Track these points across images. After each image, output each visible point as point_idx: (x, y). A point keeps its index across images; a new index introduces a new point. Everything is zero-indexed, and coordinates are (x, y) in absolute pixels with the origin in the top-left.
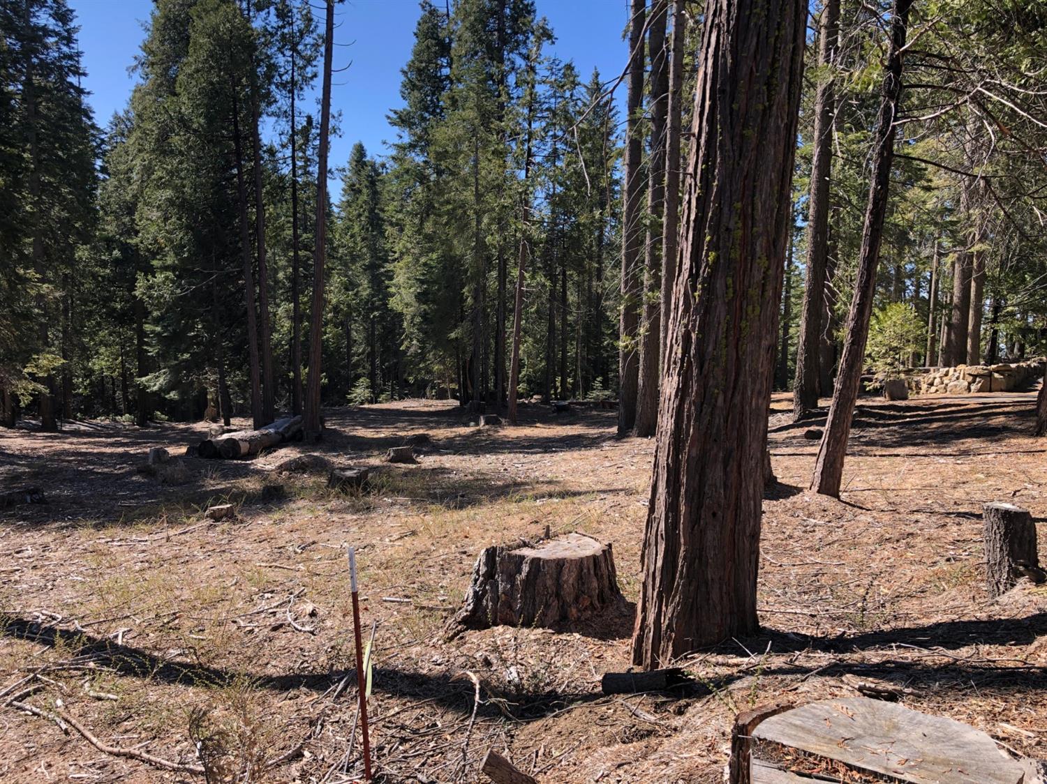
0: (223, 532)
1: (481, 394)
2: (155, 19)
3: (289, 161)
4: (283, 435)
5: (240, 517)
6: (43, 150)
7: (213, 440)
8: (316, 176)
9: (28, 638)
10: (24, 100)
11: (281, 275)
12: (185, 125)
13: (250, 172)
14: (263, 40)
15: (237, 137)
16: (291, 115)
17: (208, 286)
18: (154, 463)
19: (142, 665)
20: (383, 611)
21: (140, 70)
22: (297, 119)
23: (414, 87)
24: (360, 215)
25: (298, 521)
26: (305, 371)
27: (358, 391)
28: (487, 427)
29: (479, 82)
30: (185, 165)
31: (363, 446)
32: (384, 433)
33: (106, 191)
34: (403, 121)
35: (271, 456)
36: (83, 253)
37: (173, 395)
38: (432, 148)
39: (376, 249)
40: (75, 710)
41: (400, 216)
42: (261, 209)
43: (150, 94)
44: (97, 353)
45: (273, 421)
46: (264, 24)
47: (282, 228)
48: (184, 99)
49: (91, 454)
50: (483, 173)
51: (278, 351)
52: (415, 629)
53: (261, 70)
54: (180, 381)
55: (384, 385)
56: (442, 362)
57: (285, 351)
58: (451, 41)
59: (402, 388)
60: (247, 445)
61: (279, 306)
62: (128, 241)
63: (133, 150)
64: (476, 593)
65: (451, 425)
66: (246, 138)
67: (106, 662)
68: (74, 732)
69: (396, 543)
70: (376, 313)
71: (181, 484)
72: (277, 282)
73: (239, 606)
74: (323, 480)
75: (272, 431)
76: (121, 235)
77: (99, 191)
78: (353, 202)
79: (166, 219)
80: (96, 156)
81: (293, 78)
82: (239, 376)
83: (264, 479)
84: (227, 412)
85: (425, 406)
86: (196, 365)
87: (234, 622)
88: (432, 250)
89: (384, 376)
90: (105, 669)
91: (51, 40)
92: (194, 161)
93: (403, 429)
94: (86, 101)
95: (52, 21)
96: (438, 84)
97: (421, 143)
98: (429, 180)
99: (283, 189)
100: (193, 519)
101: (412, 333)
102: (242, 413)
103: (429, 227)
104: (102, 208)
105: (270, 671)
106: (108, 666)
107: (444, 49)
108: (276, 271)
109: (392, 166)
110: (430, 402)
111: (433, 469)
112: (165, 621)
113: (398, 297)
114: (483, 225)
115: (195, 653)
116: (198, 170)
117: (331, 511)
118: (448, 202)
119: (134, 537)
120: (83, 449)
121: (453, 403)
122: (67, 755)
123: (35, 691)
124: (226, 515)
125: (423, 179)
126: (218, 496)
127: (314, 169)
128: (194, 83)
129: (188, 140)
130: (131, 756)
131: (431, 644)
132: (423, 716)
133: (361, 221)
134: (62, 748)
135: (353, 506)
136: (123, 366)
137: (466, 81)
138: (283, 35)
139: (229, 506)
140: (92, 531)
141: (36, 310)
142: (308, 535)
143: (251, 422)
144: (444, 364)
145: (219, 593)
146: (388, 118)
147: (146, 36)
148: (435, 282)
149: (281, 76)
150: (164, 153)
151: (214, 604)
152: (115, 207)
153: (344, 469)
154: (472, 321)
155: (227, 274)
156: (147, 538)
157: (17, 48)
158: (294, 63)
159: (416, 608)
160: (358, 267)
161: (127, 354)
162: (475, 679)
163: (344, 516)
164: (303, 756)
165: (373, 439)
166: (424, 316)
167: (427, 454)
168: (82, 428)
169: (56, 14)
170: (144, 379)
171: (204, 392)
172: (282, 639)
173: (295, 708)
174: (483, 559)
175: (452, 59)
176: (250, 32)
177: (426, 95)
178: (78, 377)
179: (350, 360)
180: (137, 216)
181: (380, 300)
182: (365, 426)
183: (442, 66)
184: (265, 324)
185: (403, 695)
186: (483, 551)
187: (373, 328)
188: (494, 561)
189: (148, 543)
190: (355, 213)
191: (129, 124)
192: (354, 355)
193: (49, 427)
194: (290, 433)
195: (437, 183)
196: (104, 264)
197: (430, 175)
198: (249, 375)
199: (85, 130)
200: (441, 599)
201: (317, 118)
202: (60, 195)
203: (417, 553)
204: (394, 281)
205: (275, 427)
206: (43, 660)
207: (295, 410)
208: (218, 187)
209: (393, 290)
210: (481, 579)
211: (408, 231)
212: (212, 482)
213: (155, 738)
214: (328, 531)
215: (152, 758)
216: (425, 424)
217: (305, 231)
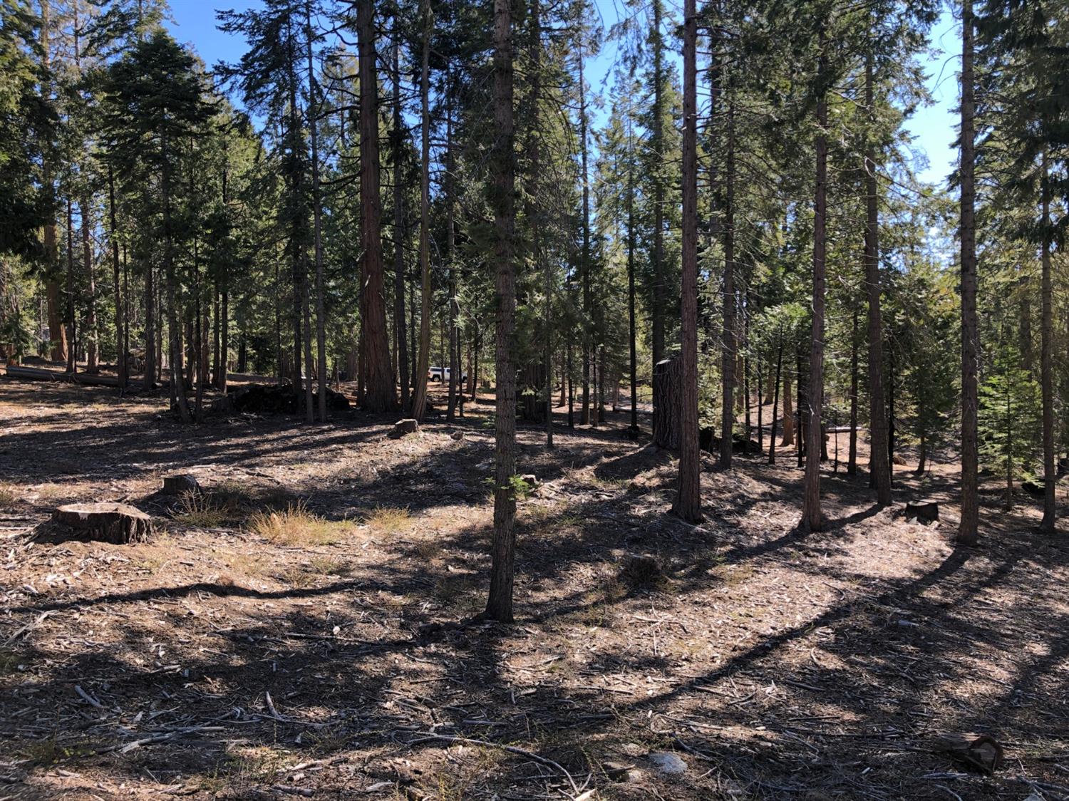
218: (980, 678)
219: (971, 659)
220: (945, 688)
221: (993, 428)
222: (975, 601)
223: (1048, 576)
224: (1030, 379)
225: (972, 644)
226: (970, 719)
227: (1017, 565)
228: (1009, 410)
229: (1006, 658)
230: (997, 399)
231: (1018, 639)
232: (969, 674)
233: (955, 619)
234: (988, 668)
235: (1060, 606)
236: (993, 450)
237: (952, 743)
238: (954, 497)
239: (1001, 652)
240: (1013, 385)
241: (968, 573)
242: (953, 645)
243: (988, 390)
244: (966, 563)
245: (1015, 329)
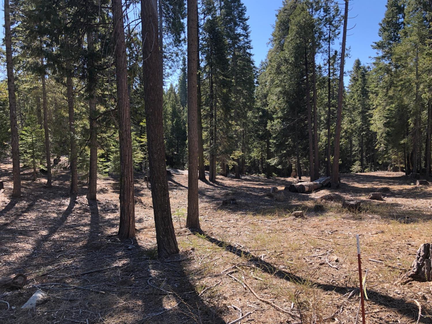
0: (299, 222)
1: (417, 170)
2: (277, 23)
3: (328, 71)
4: (323, 185)
5: (305, 216)
6: (238, 78)
7: (295, 185)
8: (339, 75)
9: (233, 252)
10: (232, 61)
11: (322, 118)
12: (286, 62)
13: (311, 77)
14: (317, 23)
15: (306, 64)
16: (328, 51)
17: (294, 124)
18: (272, 193)
19: (271, 269)
20: (369, 265)
21: (271, 44)
22: (331, 53)
23: (385, 30)
24: (357, 90)
25: (329, 221)
26: (332, 158)
27: (355, 167)
28: (421, 186)
29: (419, 22)
30: (286, 77)
31: (357, 191)
32: (367, 186)
33: (258, 90)
34: (379, 46)
35: (317, 193)
36: (249, 114)
37: (280, 167)
38: (394, 57)
39: (364, 104)
40: (249, 281)
41: (377, 89)
42: (315, 91)
43: (273, 52)
44: (253, 151)
45: (318, 179)
46: (318, 16)
47: (323, 99)
48: (287, 52)
49: (251, 188)
50: (421, 65)
51: (321, 150)
52: (386, 275)
53: (316, 35)
54: (282, 161)
55: (367, 164)
56: (396, 154)
57: (324, 150)
58: (404, 6)
59: (376, 166)
60: (308, 187)
61: (321, 131)
62: (265, 108)
63: (267, 74)
64: (418, 264)
65: (401, 184)
66: (310, 64)
67: (258, 266)
68: (248, 289)
69: (374, 235)
70: (364, 133)
71: (282, 201)
72: (320, 121)
73: (306, 253)
74: (340, 205)
75: (318, 182)
76: (262, 106)
77: (255, 91)
78: (354, 85)
79: (279, 99)
80: (255, 78)
81: (329, 36)
82: (305, 160)
83: (315, 202)
84: (300, 174)
85: (387, 174)
86: (288, 155)
87: (304, 259)
88: (392, 103)
89: (367, 161)
90: (258, 268)
91: (241, 38)
92: (289, 75)
93: (377, 184)
94: (252, 58)
95: (242, 31)
96: (397, 27)
97: (388, 55)
98: (391, 71)
99: (324, 82)
100: (287, 216)
101: (381, 141)
102: (306, 175)
103: (391, 93)
104: (256, 97)
105: (319, 281)
106: (259, 267)
107: (401, 10)
108: (320, 117)
109: (373, 67)
110: (390, 173)
111: (392, 204)
112: (279, 254)
113: (375, 125)
114: (420, 89)
115: (290, 269)
116: (291, 79)
117: (344, 218)
118: (401, 80)
119: (266, 220)
120: (248, 185)
121: (401, 174)
122: (246, 297)
123: (236, 272)
124: (300, 215)
125: (388, 71)
126: (297, 207)
127: (338, 73)
128: (290, 45)
129: (287, 67)
130: (268, 303)
131: (394, 284)
132: (391, 316)
133: (358, 93)
134: (244, 294)
135: (354, 217)
136: (262, 155)
137: (412, 23)
138: (326, 19)
139: (301, 212)
140: (252, 216)
141: (235, 136)
142: (334, 227)
143: (309, 178)
144: (397, 155)
145: (298, 246)
146: (372, 46)
147: (273, 30)
148: (393, 118)
149: (324, 36)
150: (279, 74)
151: (296, 250)
152: (260, 96)
153: (350, 201)
154: (412, 135)
155: (301, 119)
156: (270, 221)
157: (231, 43)
158: (330, 30)
159: (386, 266)
160: (355, 113)
161: (263, 151)
162: (418, 304)
163: (350, 221)
164: (335, 320)
165: (362, 188)
166: (388, 134)
167: (388, 196)
168: (248, 178)
169: (243, 28)
170: (269, 160)
171: (291, 166)
172: (324, 269)
173: (330, 299)
174: (423, 249)
175: (405, 14)
176: (312, 21)
177: (391, 33)
178: (247, 159)
179: (351, 153)
180: (268, 99)
181: (366, 127)
182: (358, 182)
183: (400, 18)
184: (316, 138)
185: (381, 304)
186: (422, 245)
187: (363, 140)
188: (429, 251)
189: (271, 223)
190: (355, 89)
191: (266, 64)
192: (353, 151)
193: (237, 177)
194: (325, 184)
195: (396, 72)
196: (256, 118)
197: (392, 69)
198: (309, 159)
199: (252, 69)
200: (398, 264)
201: (339, 50)
202: (243, 93)
203: (385, 241)
204: (373, 118)
205: (319, 181)
206: (238, 261)
207: (327, 174)
208: (298, 84)
209: (372, 122)
210: (421, 258)
211: (380, 95)
212: (294, 202)
213: (276, 298)
214: (343, 227)
215: (275, 305)
216: (387, 183)
217: (333, 99)
218: (20, 250)
219: (16, 244)
220: (5, 259)
221: (27, 148)
222: (20, 220)
223: (49, 204)
224: (41, 128)
225: (17, 238)
226: (14, 269)
227: (37, 202)
228: (33, 141)
229: (31, 240)
230: (28, 136)
231: (36, 231)
232: (16, 250)
233: (11, 229)
234: (24, 245)
235: (53, 215)
236: (27, 157)
237: (5, 281)
238: (11, 178)
239: (29, 238)
240: (34, 130)
241: (17, 209)
242: (9, 240)
243: (24, 132)
244: (16, 205)
245: (35, 108)
